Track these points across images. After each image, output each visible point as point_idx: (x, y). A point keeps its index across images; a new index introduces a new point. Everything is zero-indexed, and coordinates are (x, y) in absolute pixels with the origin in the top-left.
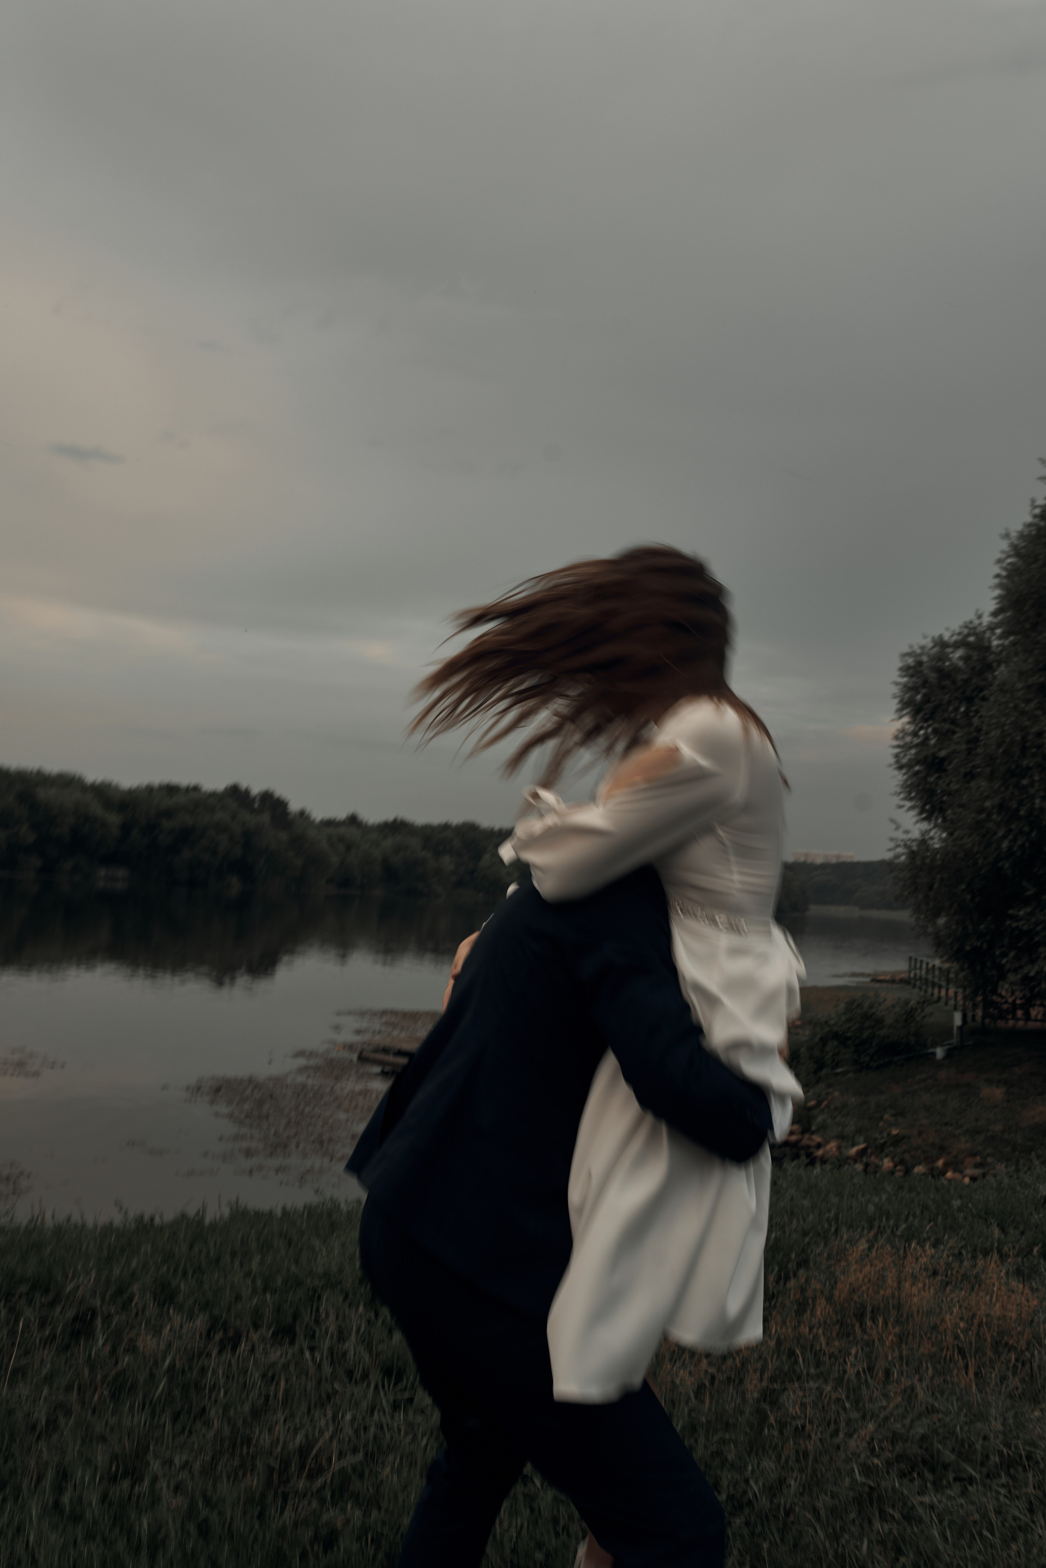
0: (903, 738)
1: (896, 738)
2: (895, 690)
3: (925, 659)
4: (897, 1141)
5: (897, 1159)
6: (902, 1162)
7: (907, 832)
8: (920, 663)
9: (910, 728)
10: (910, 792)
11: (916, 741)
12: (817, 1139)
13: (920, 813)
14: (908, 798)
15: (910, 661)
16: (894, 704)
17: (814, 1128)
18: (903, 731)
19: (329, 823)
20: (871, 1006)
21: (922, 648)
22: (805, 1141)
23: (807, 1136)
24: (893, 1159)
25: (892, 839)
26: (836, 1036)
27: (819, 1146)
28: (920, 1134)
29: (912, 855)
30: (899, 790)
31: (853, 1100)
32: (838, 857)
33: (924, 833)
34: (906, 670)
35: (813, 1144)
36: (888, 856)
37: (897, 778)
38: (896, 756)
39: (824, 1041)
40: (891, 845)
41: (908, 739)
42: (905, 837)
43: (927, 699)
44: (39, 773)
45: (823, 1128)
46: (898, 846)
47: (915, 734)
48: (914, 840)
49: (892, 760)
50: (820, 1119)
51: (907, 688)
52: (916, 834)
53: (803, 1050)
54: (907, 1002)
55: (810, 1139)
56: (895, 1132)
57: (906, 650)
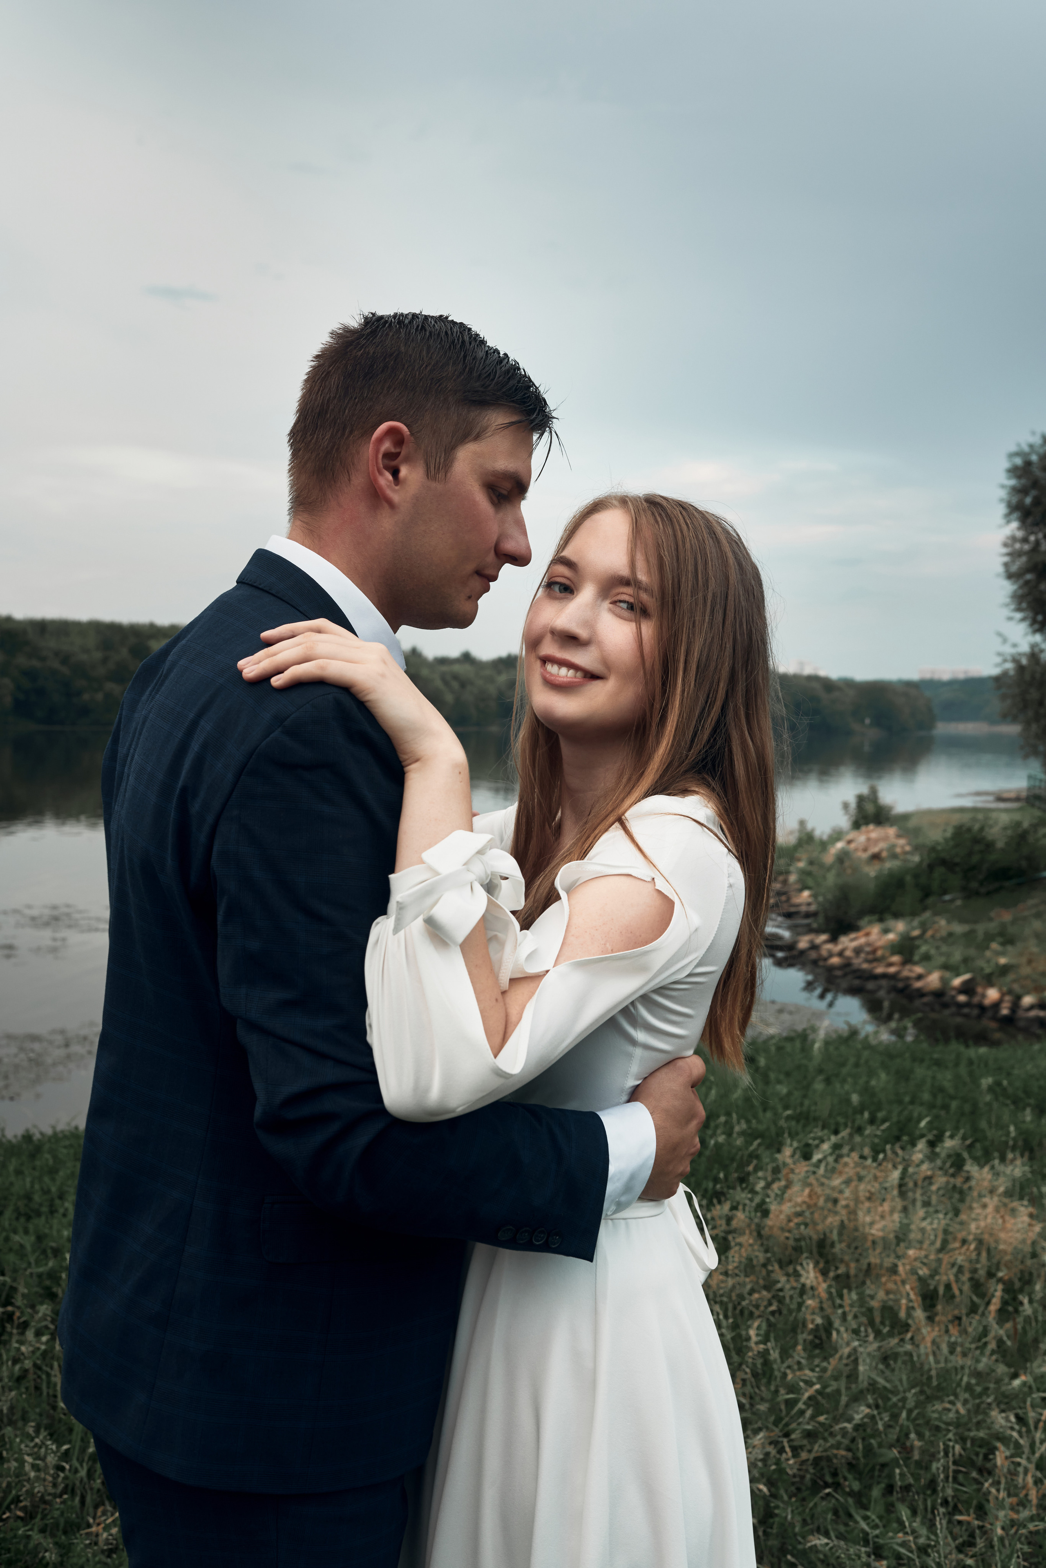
0: (1012, 546)
1: (1005, 545)
2: (1003, 494)
3: (1034, 458)
4: (1004, 970)
5: (1005, 989)
6: (1010, 992)
7: (1015, 645)
8: (1028, 464)
9: (1020, 534)
10: (1020, 603)
11: (1026, 547)
12: (919, 970)
13: (1031, 625)
14: (1019, 609)
15: (1018, 461)
16: (1002, 509)
17: (916, 958)
18: (1014, 539)
19: (443, 661)
20: (982, 829)
21: (1031, 446)
22: (905, 973)
23: (908, 967)
24: (1000, 990)
25: (999, 654)
26: (943, 862)
27: (920, 977)
28: (1030, 962)
29: (1021, 669)
30: (1008, 600)
31: (959, 928)
32: (966, 672)
33: (1033, 646)
34: (1014, 471)
35: (913, 975)
36: (995, 671)
37: (1006, 588)
38: (1006, 565)
39: (931, 867)
40: (998, 660)
41: (1018, 546)
42: (1013, 651)
43: (1037, 502)
44: (152, 626)
45: (927, 958)
46: (1005, 661)
47: (1025, 540)
48: (1024, 654)
49: (1001, 569)
50: (924, 949)
51: (1015, 490)
52: (1025, 648)
53: (908, 878)
54: (1018, 824)
55: (911, 971)
56: (1003, 961)
57: (1013, 448)
